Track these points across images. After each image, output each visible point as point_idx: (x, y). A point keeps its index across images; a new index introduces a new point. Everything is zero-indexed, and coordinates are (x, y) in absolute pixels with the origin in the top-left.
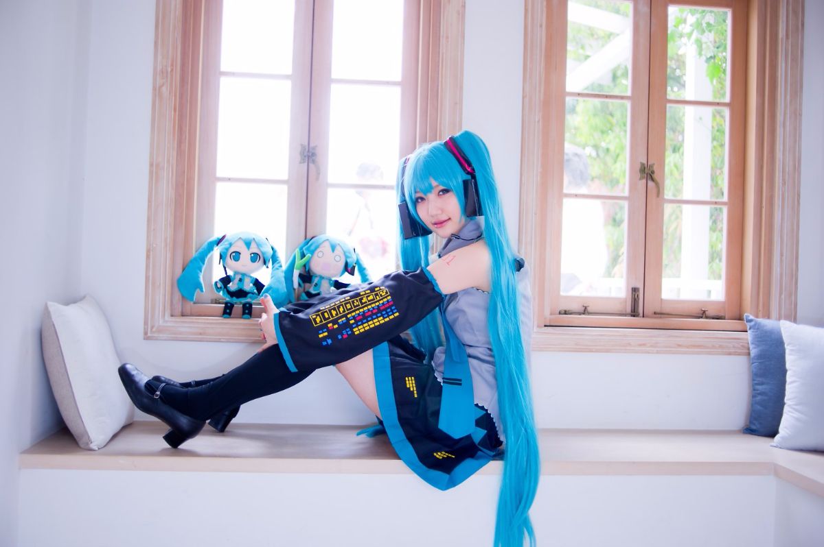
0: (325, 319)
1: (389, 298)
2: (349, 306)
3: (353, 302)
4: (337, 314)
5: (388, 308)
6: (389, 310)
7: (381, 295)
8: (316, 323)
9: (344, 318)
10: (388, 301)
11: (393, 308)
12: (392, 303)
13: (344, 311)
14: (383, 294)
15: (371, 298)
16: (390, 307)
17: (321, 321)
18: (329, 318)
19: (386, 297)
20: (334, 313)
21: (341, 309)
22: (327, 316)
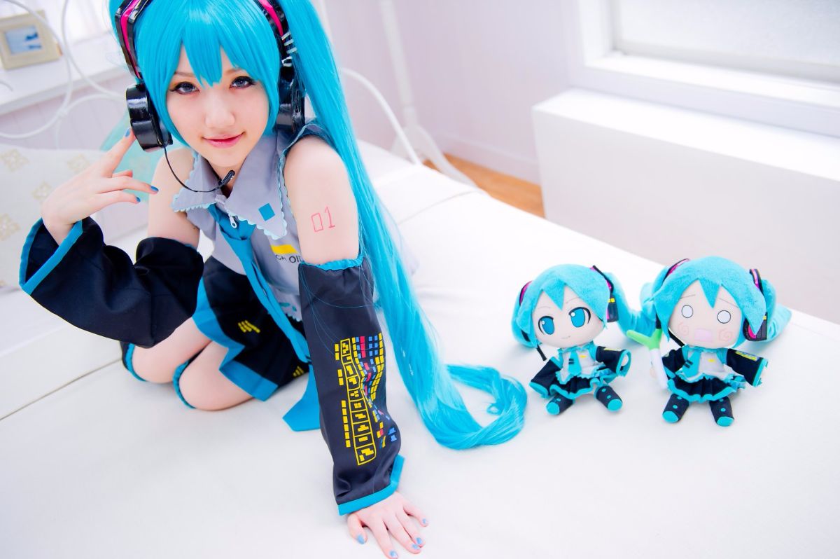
0: (369, 441)
1: (354, 339)
2: (356, 406)
3: (352, 398)
4: (367, 424)
5: (367, 346)
6: (371, 346)
7: (348, 352)
8: (372, 456)
9: (374, 413)
10: (357, 344)
11: (370, 339)
12: (363, 338)
13: (364, 413)
14: (347, 349)
15: (349, 368)
16: (367, 343)
17: (371, 448)
18: (369, 436)
19: (352, 345)
20: (363, 428)
21: (361, 416)
22: (366, 439)
